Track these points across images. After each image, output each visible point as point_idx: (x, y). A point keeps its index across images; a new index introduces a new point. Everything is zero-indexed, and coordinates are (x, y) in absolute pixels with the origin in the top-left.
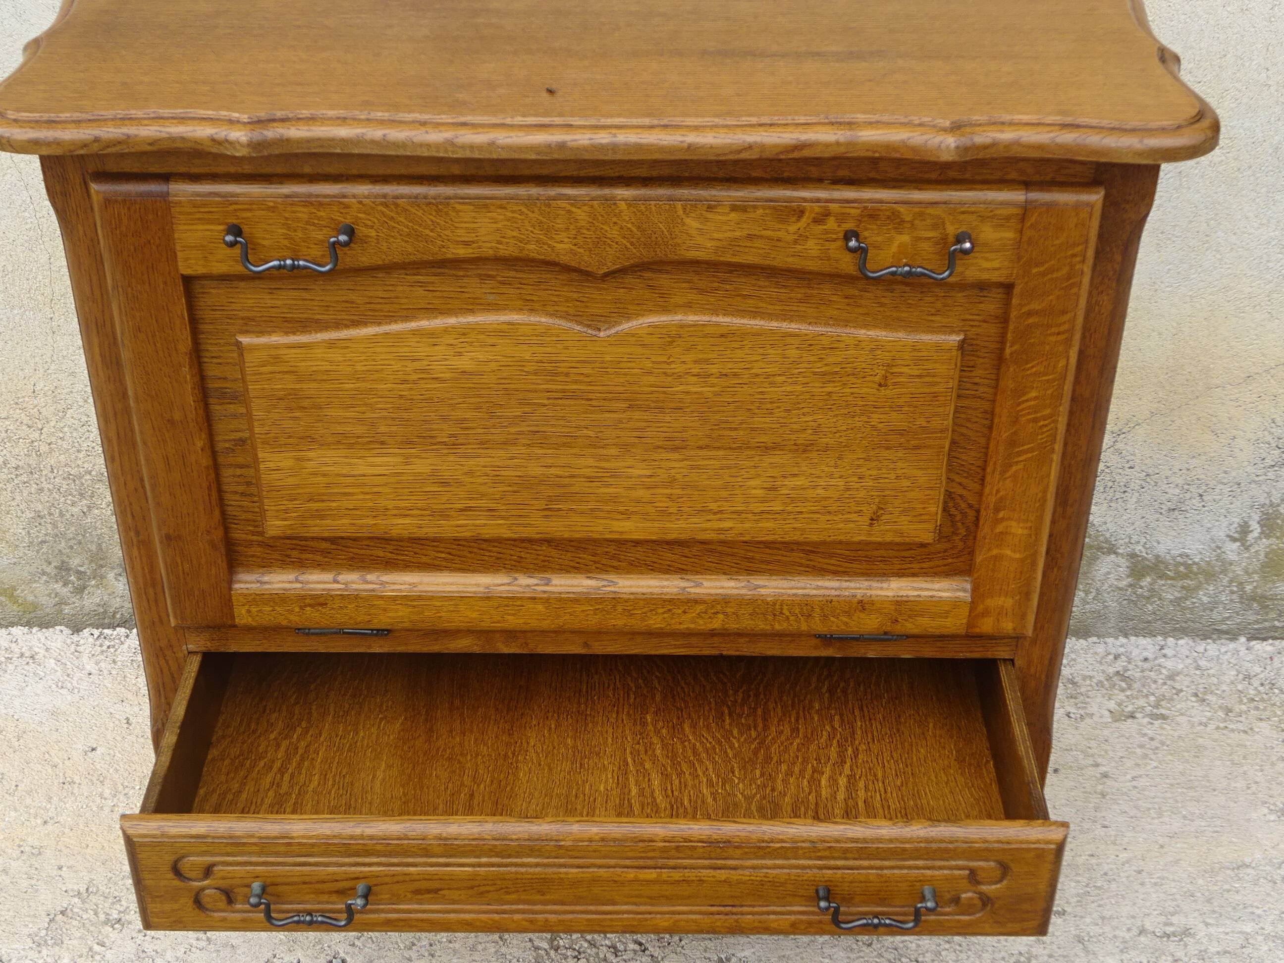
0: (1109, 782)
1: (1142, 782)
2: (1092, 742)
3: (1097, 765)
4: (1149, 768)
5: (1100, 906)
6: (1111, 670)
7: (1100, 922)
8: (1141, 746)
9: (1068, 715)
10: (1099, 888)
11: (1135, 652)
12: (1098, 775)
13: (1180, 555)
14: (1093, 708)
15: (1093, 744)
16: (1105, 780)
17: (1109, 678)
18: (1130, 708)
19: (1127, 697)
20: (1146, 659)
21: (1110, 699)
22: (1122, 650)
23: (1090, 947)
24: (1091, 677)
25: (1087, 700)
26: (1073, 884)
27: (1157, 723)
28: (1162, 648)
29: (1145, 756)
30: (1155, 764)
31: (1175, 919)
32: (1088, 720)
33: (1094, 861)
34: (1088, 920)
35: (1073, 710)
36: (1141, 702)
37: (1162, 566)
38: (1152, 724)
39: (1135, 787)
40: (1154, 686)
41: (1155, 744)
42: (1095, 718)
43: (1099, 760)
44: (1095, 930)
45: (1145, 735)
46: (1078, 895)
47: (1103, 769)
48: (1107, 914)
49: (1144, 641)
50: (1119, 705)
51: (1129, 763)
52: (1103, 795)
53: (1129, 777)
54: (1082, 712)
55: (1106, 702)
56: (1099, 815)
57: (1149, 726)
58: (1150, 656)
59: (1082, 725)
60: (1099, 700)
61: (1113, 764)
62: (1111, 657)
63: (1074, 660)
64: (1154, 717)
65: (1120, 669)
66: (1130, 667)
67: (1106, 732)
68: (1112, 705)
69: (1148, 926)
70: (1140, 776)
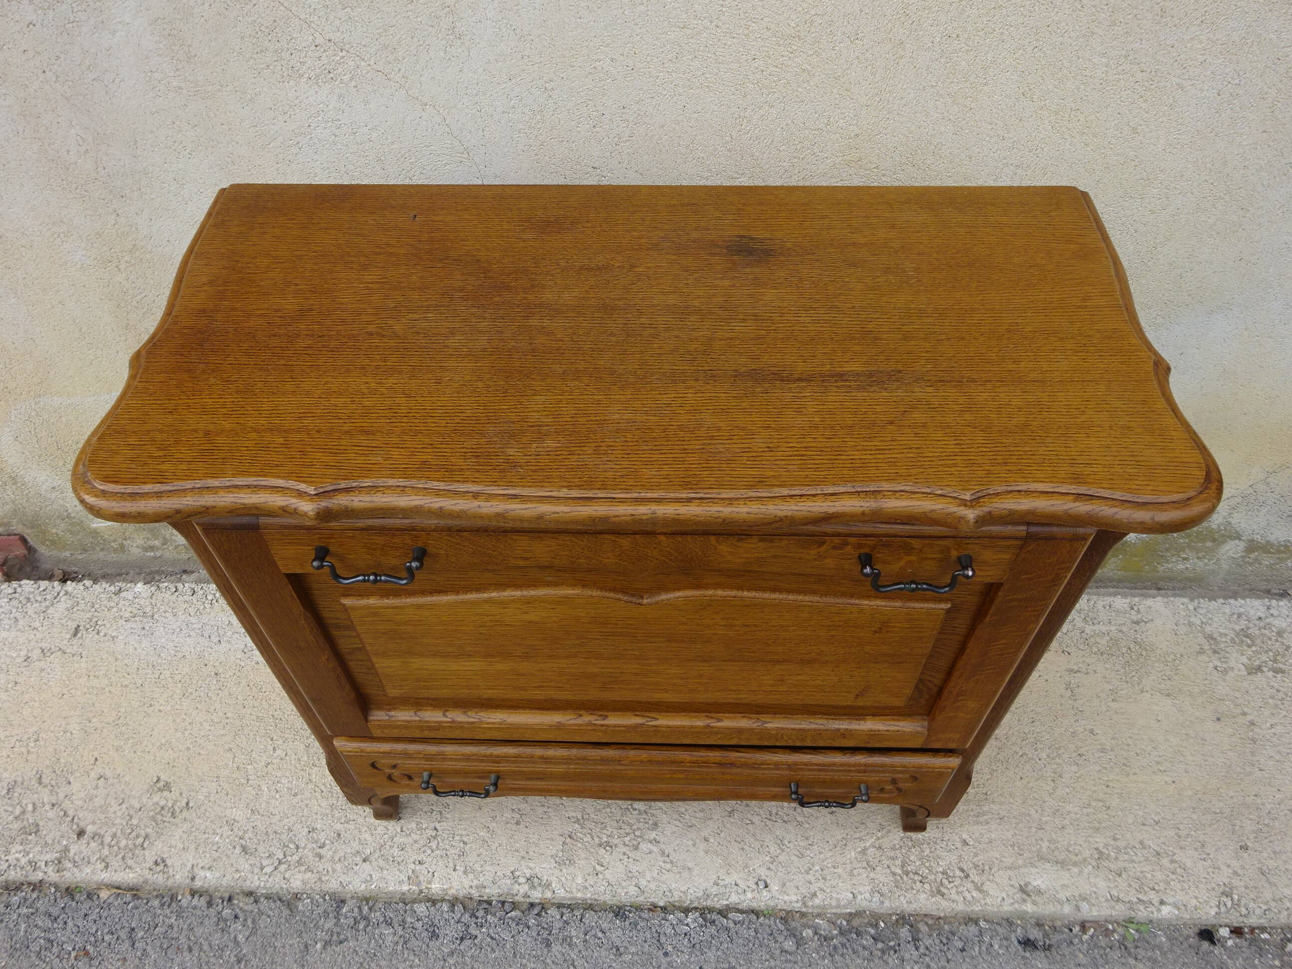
0: (1256, 730)
1: (1279, 729)
2: (1237, 693)
3: (1245, 714)
4: (1281, 716)
5: (1270, 842)
6: (1237, 628)
7: (1273, 856)
8: (1272, 697)
9: (1216, 668)
10: (1267, 825)
11: (1252, 612)
12: (1248, 723)
13: (1284, 541)
14: (1232, 663)
15: (1238, 694)
16: (1252, 727)
17: (1237, 635)
18: (1257, 663)
19: (1253, 652)
20: (1260, 618)
21: (1242, 654)
22: (1242, 610)
23: (1272, 880)
24: (1226, 635)
25: (1227, 655)
26: (1249, 822)
27: (1279, 676)
28: (1268, 608)
29: (1276, 706)
30: (1284, 713)
32: (1230, 673)
33: (1259, 801)
34: (1265, 855)
35: (1219, 664)
36: (1264, 657)
37: (1269, 547)
38: (1276, 677)
39: (1275, 734)
40: (1269, 643)
41: (1281, 695)
42: (1236, 672)
43: (1246, 710)
44: (1271, 864)
45: (1273, 687)
46: (1254, 832)
47: (1249, 718)
48: (1278, 849)
49: (1257, 603)
50: (1250, 660)
51: (1267, 712)
52: (1254, 741)
53: (1268, 725)
54: (1225, 666)
55: (1241, 657)
56: (1255, 759)
57: (1274, 679)
58: (1262, 615)
59: (1228, 678)
60: (1235, 655)
61: (1256, 713)
62: (1236, 616)
63: (1211, 619)
64: (1277, 671)
65: (1243, 627)
66: (1251, 625)
67: (1245, 684)
68: (1244, 660)
70: (1276, 724)
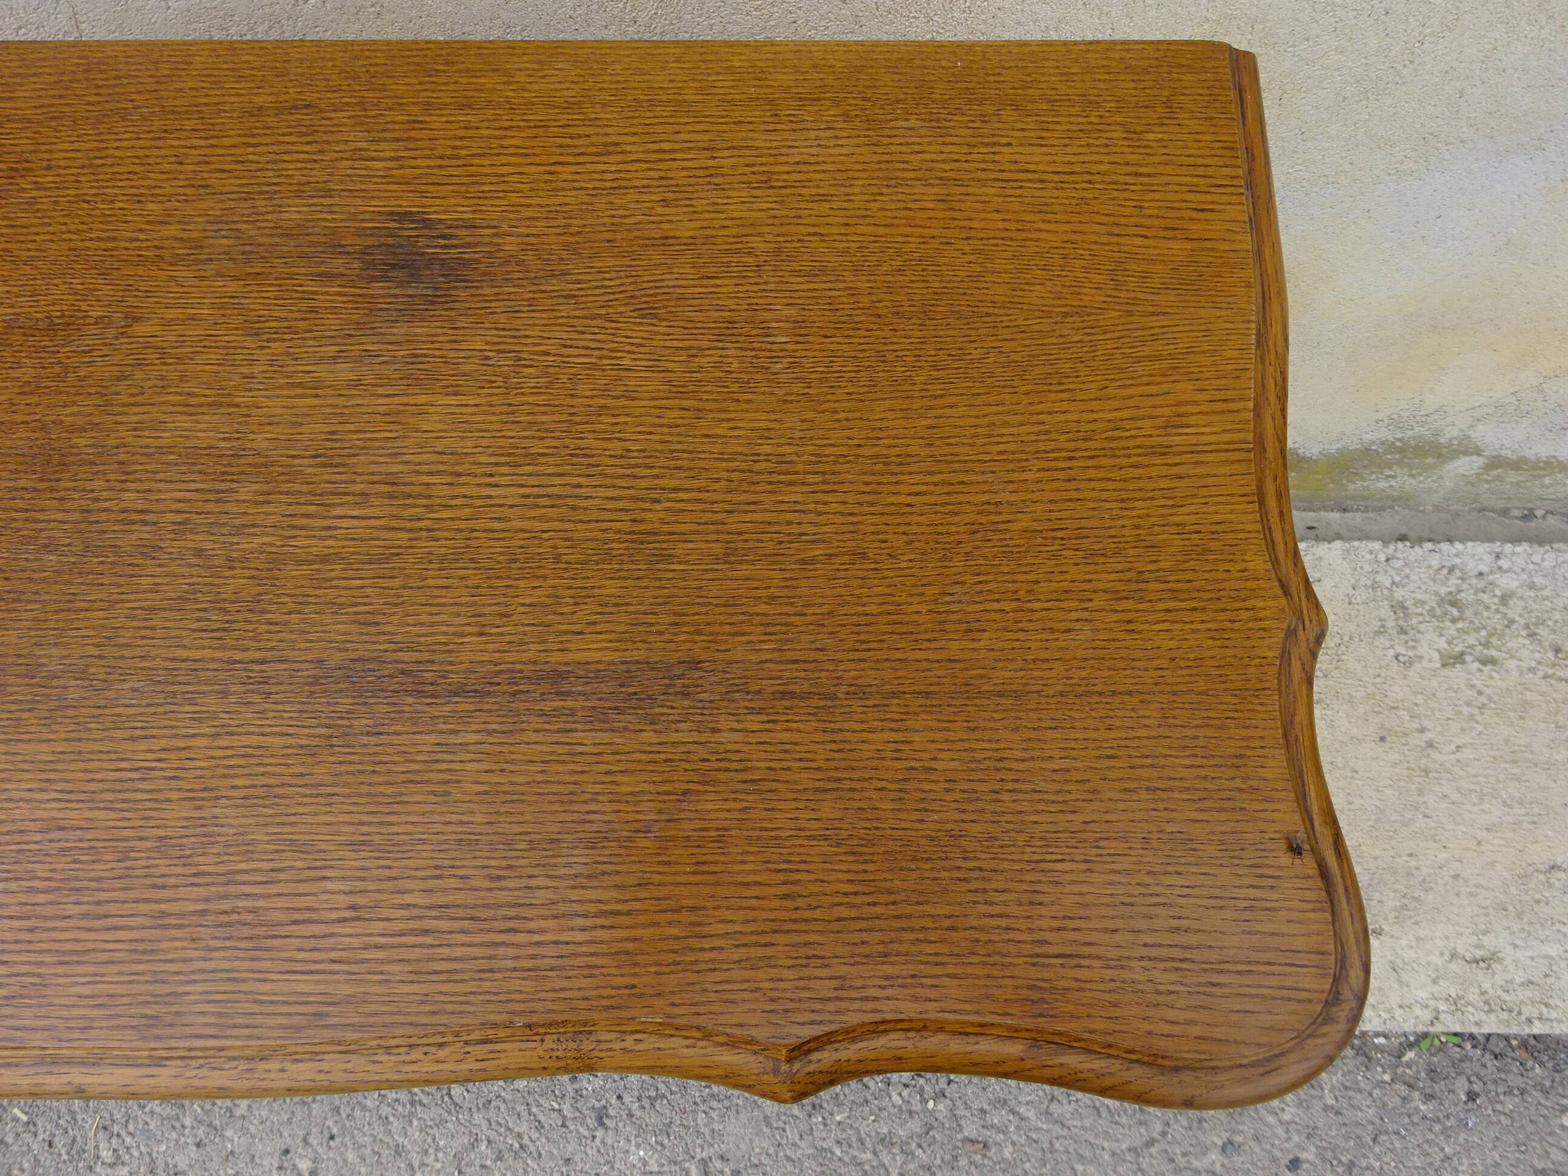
0: (1434, 754)
1: (1467, 754)
2: (1419, 697)
3: (1422, 730)
4: (1474, 732)
5: (1416, 923)
6: (1443, 591)
7: (1414, 944)
8: (1468, 704)
9: (1396, 657)
10: (1416, 899)
11: (1471, 564)
12: (1423, 745)
14: (1423, 649)
15: (1419, 699)
16: (1430, 751)
17: (1441, 602)
18: (1460, 648)
19: (1458, 630)
20: (1481, 574)
21: (1441, 635)
22: (1457, 561)
23: (1405, 977)
24: (1423, 603)
25: (1418, 636)
26: (1392, 895)
27: (1486, 669)
28: (1498, 557)
29: (1471, 717)
30: (1480, 728)
31: (1486, 940)
32: (1417, 666)
33: (1413, 863)
34: (1403, 942)
35: (1403, 652)
36: (1471, 640)
38: (1481, 670)
39: (1459, 761)
40: (1486, 614)
41: (1483, 699)
42: (1425, 663)
43: (1426, 723)
44: (1410, 954)
45: (1473, 686)
46: (1396, 909)
47: (1428, 735)
48: (1422, 933)
49: (1480, 549)
50: (1449, 643)
51: (1455, 727)
52: (1426, 772)
53: (1453, 747)
54: (1411, 653)
55: (1436, 639)
56: (1421, 799)
57: (1478, 675)
58: (1484, 569)
59: (1411, 673)
60: (1428, 636)
61: (1439, 729)
62: (1445, 571)
63: (1407, 577)
64: (1485, 661)
65: (1452, 589)
66: (1465, 586)
67: (1434, 683)
68: (1442, 643)
69: (1461, 950)
70: (1465, 745)
